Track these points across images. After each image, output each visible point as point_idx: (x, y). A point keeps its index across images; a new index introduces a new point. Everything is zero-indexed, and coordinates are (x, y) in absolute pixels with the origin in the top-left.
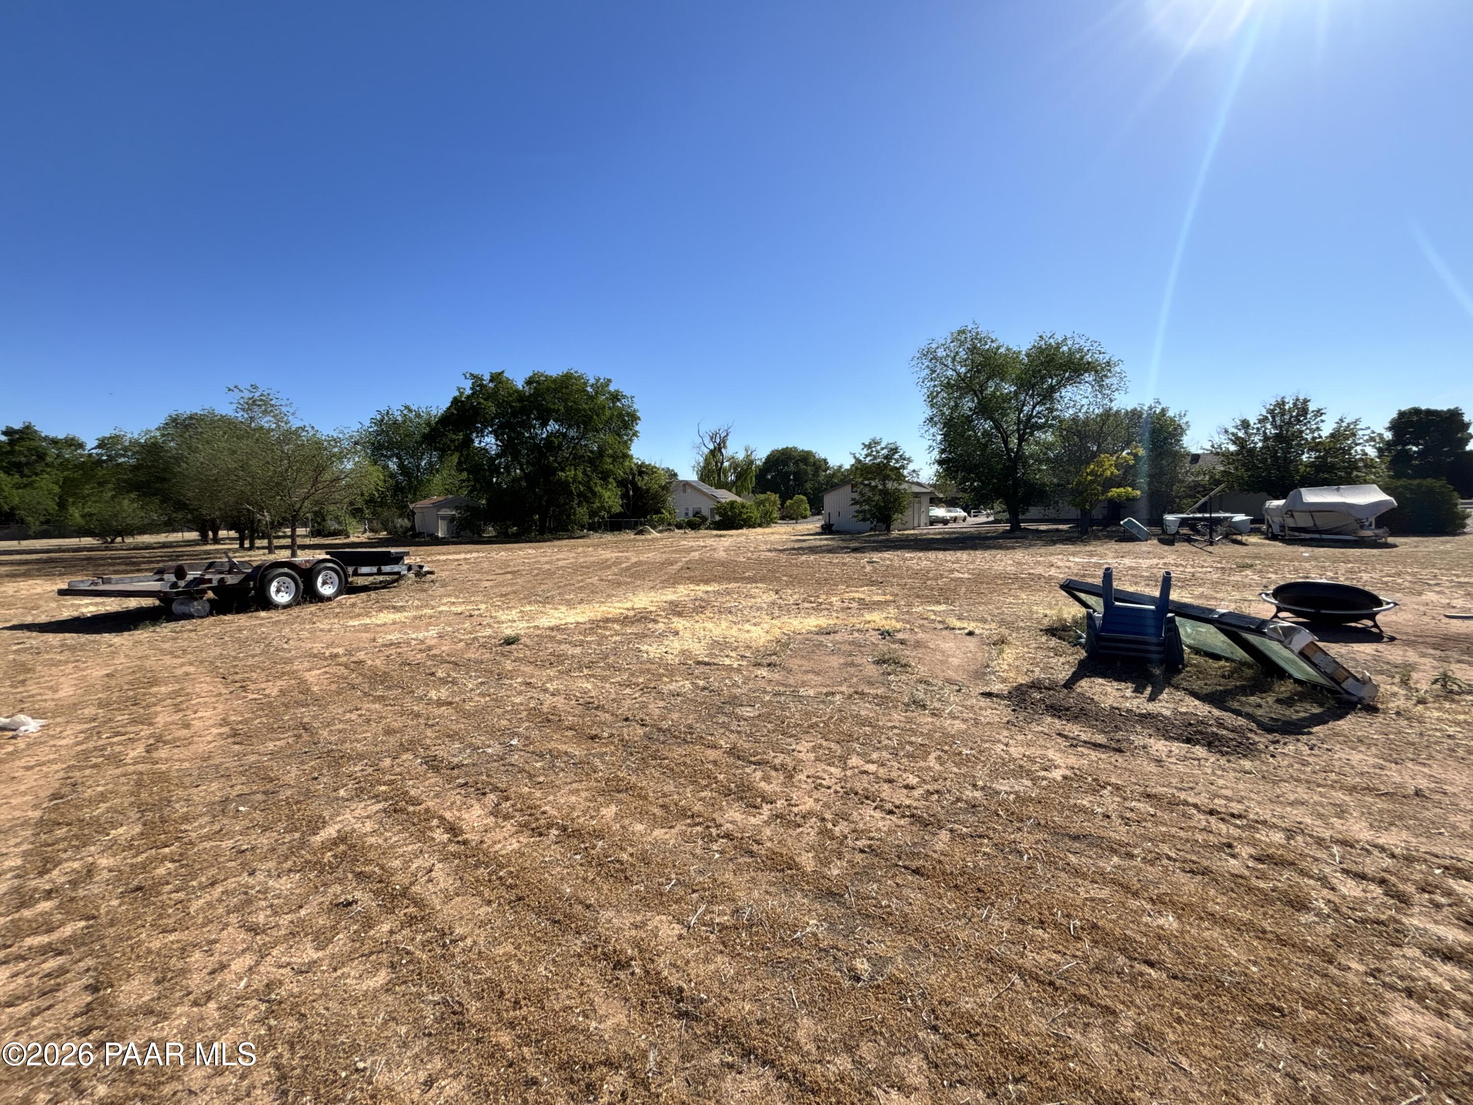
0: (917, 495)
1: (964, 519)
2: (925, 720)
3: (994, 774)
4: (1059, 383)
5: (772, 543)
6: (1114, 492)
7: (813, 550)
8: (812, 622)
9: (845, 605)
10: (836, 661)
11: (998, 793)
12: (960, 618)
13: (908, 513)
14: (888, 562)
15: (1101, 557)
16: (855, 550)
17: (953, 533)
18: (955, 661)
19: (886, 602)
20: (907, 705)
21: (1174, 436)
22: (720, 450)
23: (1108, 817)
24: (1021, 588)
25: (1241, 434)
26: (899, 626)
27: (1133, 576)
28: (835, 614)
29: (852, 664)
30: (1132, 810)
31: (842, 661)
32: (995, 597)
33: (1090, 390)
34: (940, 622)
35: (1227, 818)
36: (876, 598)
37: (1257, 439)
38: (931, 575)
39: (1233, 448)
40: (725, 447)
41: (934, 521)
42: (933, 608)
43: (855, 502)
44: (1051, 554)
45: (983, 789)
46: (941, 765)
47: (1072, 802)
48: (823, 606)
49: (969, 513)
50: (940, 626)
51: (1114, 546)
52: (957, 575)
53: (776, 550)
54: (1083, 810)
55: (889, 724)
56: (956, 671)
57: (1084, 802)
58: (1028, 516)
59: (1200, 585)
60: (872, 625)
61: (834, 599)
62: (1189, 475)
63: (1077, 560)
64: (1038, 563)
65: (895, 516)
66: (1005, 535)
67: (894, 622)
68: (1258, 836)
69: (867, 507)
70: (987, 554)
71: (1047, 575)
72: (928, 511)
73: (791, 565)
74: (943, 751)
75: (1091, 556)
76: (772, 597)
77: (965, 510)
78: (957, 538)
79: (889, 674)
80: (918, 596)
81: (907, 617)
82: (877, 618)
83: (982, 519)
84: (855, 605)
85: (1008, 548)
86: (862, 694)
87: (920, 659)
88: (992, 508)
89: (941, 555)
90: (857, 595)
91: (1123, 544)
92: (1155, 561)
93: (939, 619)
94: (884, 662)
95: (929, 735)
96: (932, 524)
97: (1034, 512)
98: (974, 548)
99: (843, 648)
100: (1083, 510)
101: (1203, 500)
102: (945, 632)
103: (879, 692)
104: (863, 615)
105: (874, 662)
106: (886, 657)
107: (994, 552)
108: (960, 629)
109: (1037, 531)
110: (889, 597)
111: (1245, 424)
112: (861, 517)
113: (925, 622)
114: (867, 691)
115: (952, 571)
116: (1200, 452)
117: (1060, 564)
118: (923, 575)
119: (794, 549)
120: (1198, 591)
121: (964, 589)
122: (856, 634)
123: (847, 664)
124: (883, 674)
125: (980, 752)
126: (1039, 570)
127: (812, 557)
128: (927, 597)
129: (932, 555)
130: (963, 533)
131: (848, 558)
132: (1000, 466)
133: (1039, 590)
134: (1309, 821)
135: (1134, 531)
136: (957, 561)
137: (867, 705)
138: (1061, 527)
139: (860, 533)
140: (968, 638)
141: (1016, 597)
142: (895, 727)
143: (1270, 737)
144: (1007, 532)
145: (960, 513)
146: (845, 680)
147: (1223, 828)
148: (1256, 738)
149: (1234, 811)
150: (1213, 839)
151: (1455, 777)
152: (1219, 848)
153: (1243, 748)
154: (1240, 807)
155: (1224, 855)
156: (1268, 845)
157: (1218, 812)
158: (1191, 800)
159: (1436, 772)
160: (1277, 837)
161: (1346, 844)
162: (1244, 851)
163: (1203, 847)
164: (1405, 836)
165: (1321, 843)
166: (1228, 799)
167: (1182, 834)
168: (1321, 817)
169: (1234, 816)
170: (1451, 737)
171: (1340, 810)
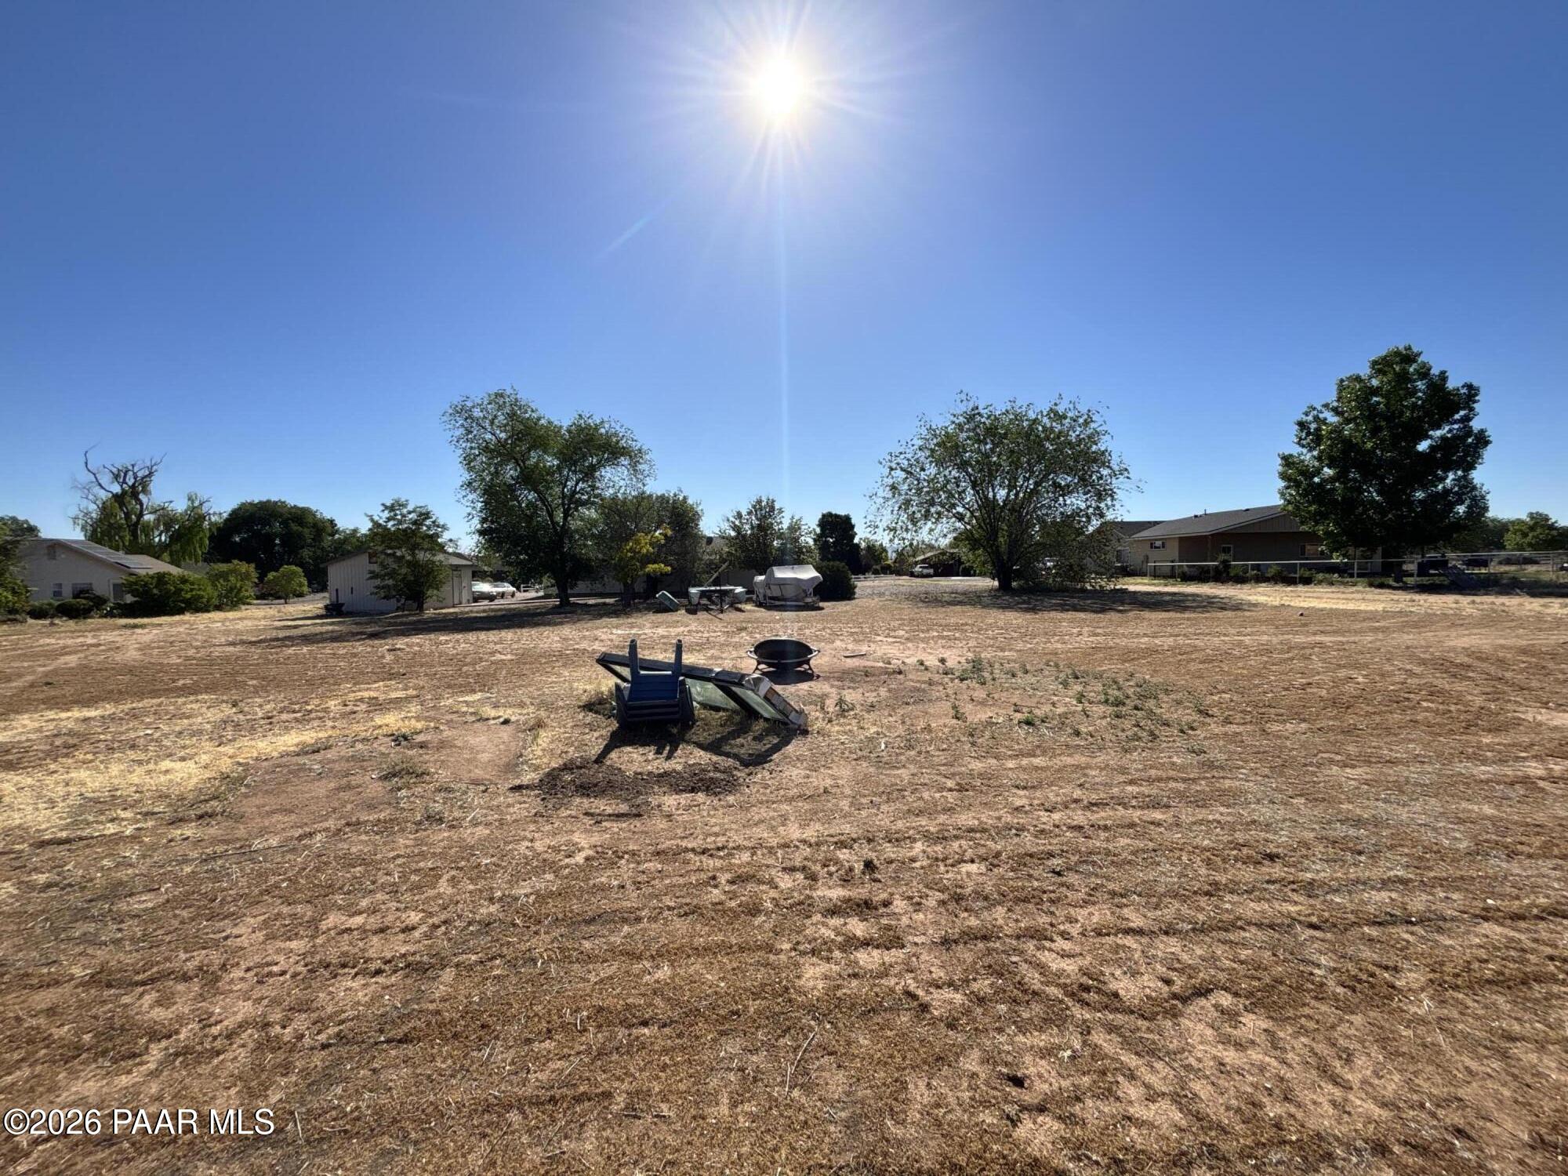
0: (456, 568)
1: (513, 595)
2: (440, 836)
3: (516, 878)
4: (599, 462)
5: (238, 633)
6: (651, 567)
7: (307, 639)
8: (290, 740)
9: (348, 709)
10: (322, 789)
11: (516, 899)
12: (496, 706)
13: (446, 588)
14: (416, 648)
15: (640, 627)
16: (374, 636)
17: (500, 610)
18: (484, 757)
19: (408, 699)
20: (420, 823)
21: (693, 521)
23: (623, 887)
24: (564, 665)
25: (737, 523)
26: (419, 725)
27: (664, 644)
28: (330, 724)
29: (349, 787)
30: (643, 872)
31: (332, 785)
32: (537, 677)
33: (626, 472)
34: (472, 714)
35: (714, 852)
36: (394, 695)
37: (747, 527)
38: (468, 660)
39: (733, 534)
41: (479, 597)
42: (467, 698)
43: (374, 576)
44: (597, 628)
45: (501, 899)
46: (453, 887)
47: (591, 882)
48: (313, 715)
49: (518, 589)
50: (473, 719)
51: (652, 617)
52: (499, 657)
53: (243, 642)
54: (603, 888)
55: (392, 854)
56: (484, 769)
57: (603, 879)
58: (576, 590)
59: (711, 648)
60: (385, 730)
61: (332, 703)
62: (706, 555)
63: (619, 632)
64: (584, 637)
65: (429, 593)
66: (555, 611)
67: (413, 721)
68: (733, 861)
69: (391, 582)
70: (534, 632)
71: (590, 649)
72: (471, 586)
73: (269, 662)
74: (458, 868)
75: (632, 627)
76: (228, 711)
77: (513, 586)
78: (503, 616)
79: (399, 789)
80: (449, 686)
81: (432, 713)
82: (391, 720)
83: (532, 594)
84: (363, 707)
85: (556, 624)
86: (358, 823)
87: (443, 761)
88: (540, 583)
89: (483, 635)
90: (366, 694)
91: (659, 615)
92: (682, 629)
93: (472, 710)
94: (394, 775)
95: (442, 856)
96: (476, 600)
97: (582, 586)
98: (521, 626)
99: (337, 767)
100: (626, 584)
101: (715, 575)
102: (478, 725)
103: (382, 816)
104: (372, 719)
105: (380, 778)
106: (397, 768)
107: (541, 629)
108: (494, 719)
109: (586, 605)
110: (411, 692)
111: (739, 515)
112: (383, 595)
113: (454, 717)
114: (363, 818)
115: (493, 653)
116: (712, 535)
117: (604, 637)
118: (458, 661)
119: (277, 639)
120: (710, 653)
121: (504, 672)
122: (359, 746)
123: (339, 789)
124: (391, 790)
125: (501, 858)
126: (584, 645)
127: (305, 649)
128: (461, 686)
129: (472, 636)
130: (510, 610)
131: (360, 647)
132: (547, 540)
133: (581, 666)
134: (766, 835)
135: (667, 603)
136: (500, 642)
137: (364, 837)
138: (608, 601)
139: (377, 614)
140: (503, 727)
141: (559, 675)
142: (399, 856)
143: (747, 770)
144: (556, 607)
145: (510, 588)
146: (334, 810)
147: (711, 863)
148: (739, 774)
149: (720, 845)
150: (703, 876)
151: (844, 772)
152: (706, 883)
153: (730, 785)
154: (724, 839)
155: (709, 889)
156: (740, 866)
157: (709, 850)
158: (690, 846)
159: (835, 771)
160: (746, 857)
161: (786, 846)
162: (723, 878)
163: (695, 887)
164: (818, 826)
165: (771, 851)
166: (716, 835)
167: (681, 881)
168: (773, 828)
169: (719, 849)
170: (843, 743)
171: (784, 820)
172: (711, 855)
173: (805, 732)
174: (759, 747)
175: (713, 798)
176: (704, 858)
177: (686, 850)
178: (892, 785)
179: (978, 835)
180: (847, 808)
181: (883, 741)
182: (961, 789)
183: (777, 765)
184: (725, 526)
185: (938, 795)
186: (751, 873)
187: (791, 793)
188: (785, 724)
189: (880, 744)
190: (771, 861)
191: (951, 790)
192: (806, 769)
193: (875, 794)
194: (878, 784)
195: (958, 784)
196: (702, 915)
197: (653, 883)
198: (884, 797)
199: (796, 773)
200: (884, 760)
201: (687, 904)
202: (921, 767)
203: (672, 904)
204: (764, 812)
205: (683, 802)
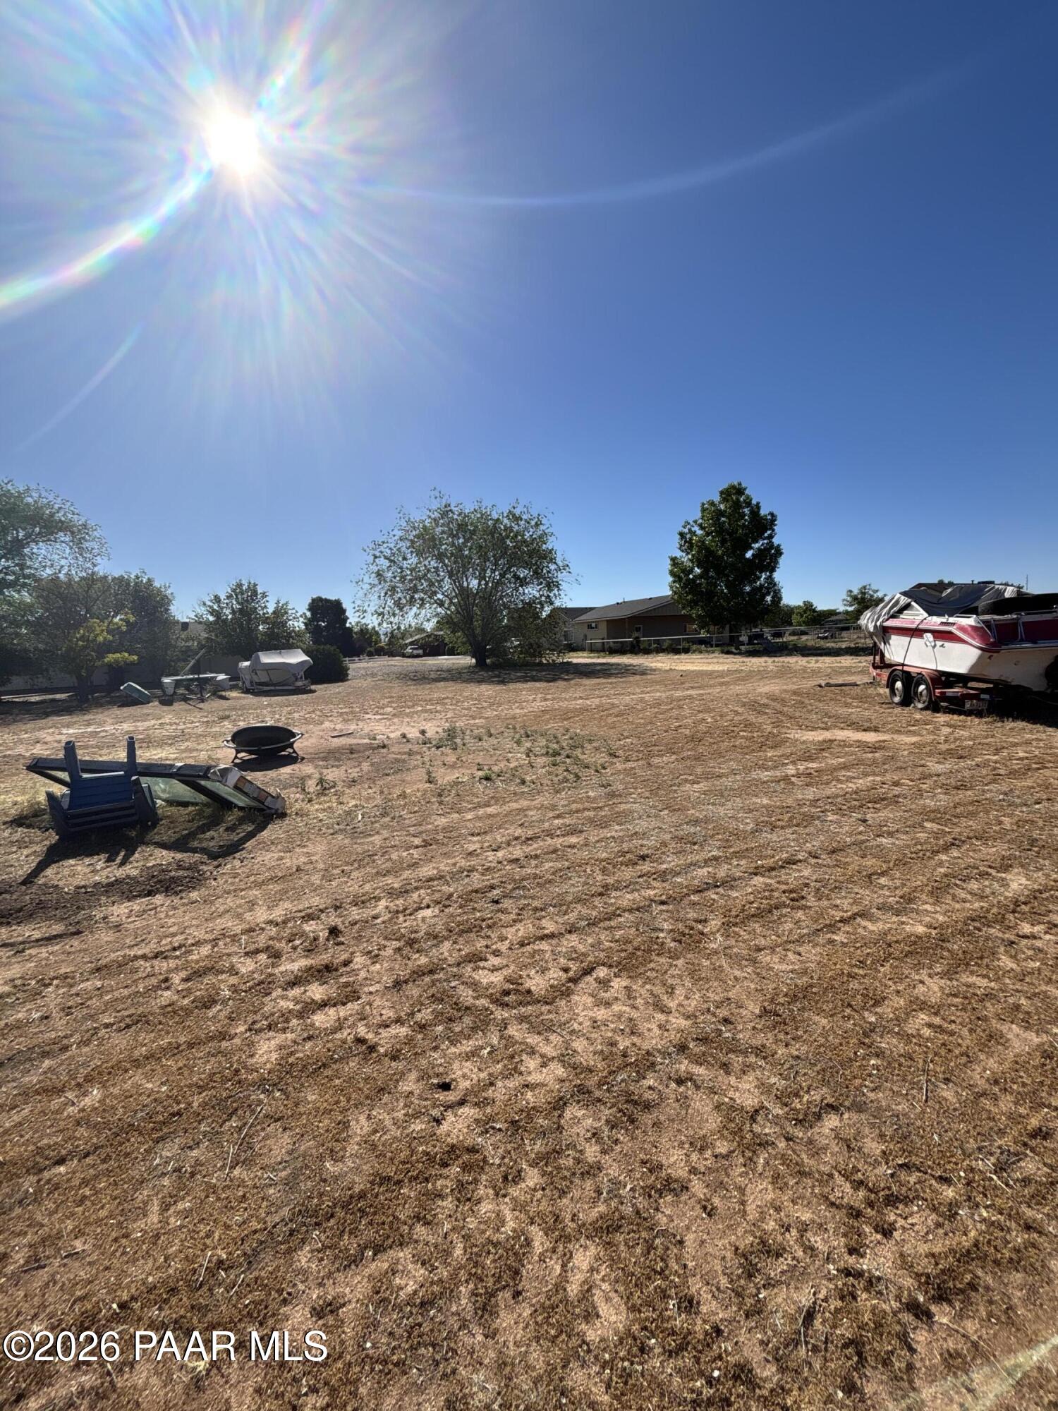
6: (111, 657)
15: (100, 724)
21: (162, 605)
23: (47, 1017)
25: (215, 607)
30: (77, 995)
35: (170, 953)
51: (114, 713)
54: (16, 1025)
57: (20, 1016)
59: (186, 740)
62: (182, 641)
63: (71, 731)
71: (27, 754)
91: (124, 709)
92: (152, 722)
97: (18, 682)
100: (80, 677)
101: (193, 663)
109: (26, 703)
116: (185, 620)
117: (49, 738)
120: (184, 745)
133: (12, 775)
134: (229, 925)
135: (135, 695)
138: (58, 696)
143: (215, 863)
147: (162, 966)
148: (205, 868)
149: (176, 945)
150: (154, 981)
151: (318, 848)
152: (157, 988)
153: (195, 880)
154: (182, 937)
155: (160, 992)
156: (197, 962)
157: (162, 953)
158: (140, 953)
159: (311, 848)
160: (205, 950)
161: (251, 930)
162: (176, 979)
163: (142, 995)
164: (287, 905)
165: (235, 938)
166: (174, 935)
167: (126, 992)
168: (239, 916)
169: (175, 949)
170: (321, 821)
171: (252, 904)
172: (165, 958)
173: (283, 815)
174: (232, 837)
175: (173, 898)
176: (156, 962)
177: (136, 958)
178: (364, 852)
179: (436, 882)
180: (318, 882)
181: (360, 812)
182: (426, 844)
183: (250, 852)
184: (202, 610)
185: (405, 854)
186: (209, 966)
187: (262, 878)
188: (263, 810)
189: (357, 816)
190: (235, 949)
191: (417, 847)
192: (280, 851)
193: (347, 864)
194: (351, 853)
195: (424, 841)
196: (147, 1022)
197: (89, 1003)
198: (356, 865)
199: (269, 857)
200: (358, 830)
201: (129, 1016)
202: (392, 832)
203: (112, 1020)
204: (230, 902)
205: (136, 908)
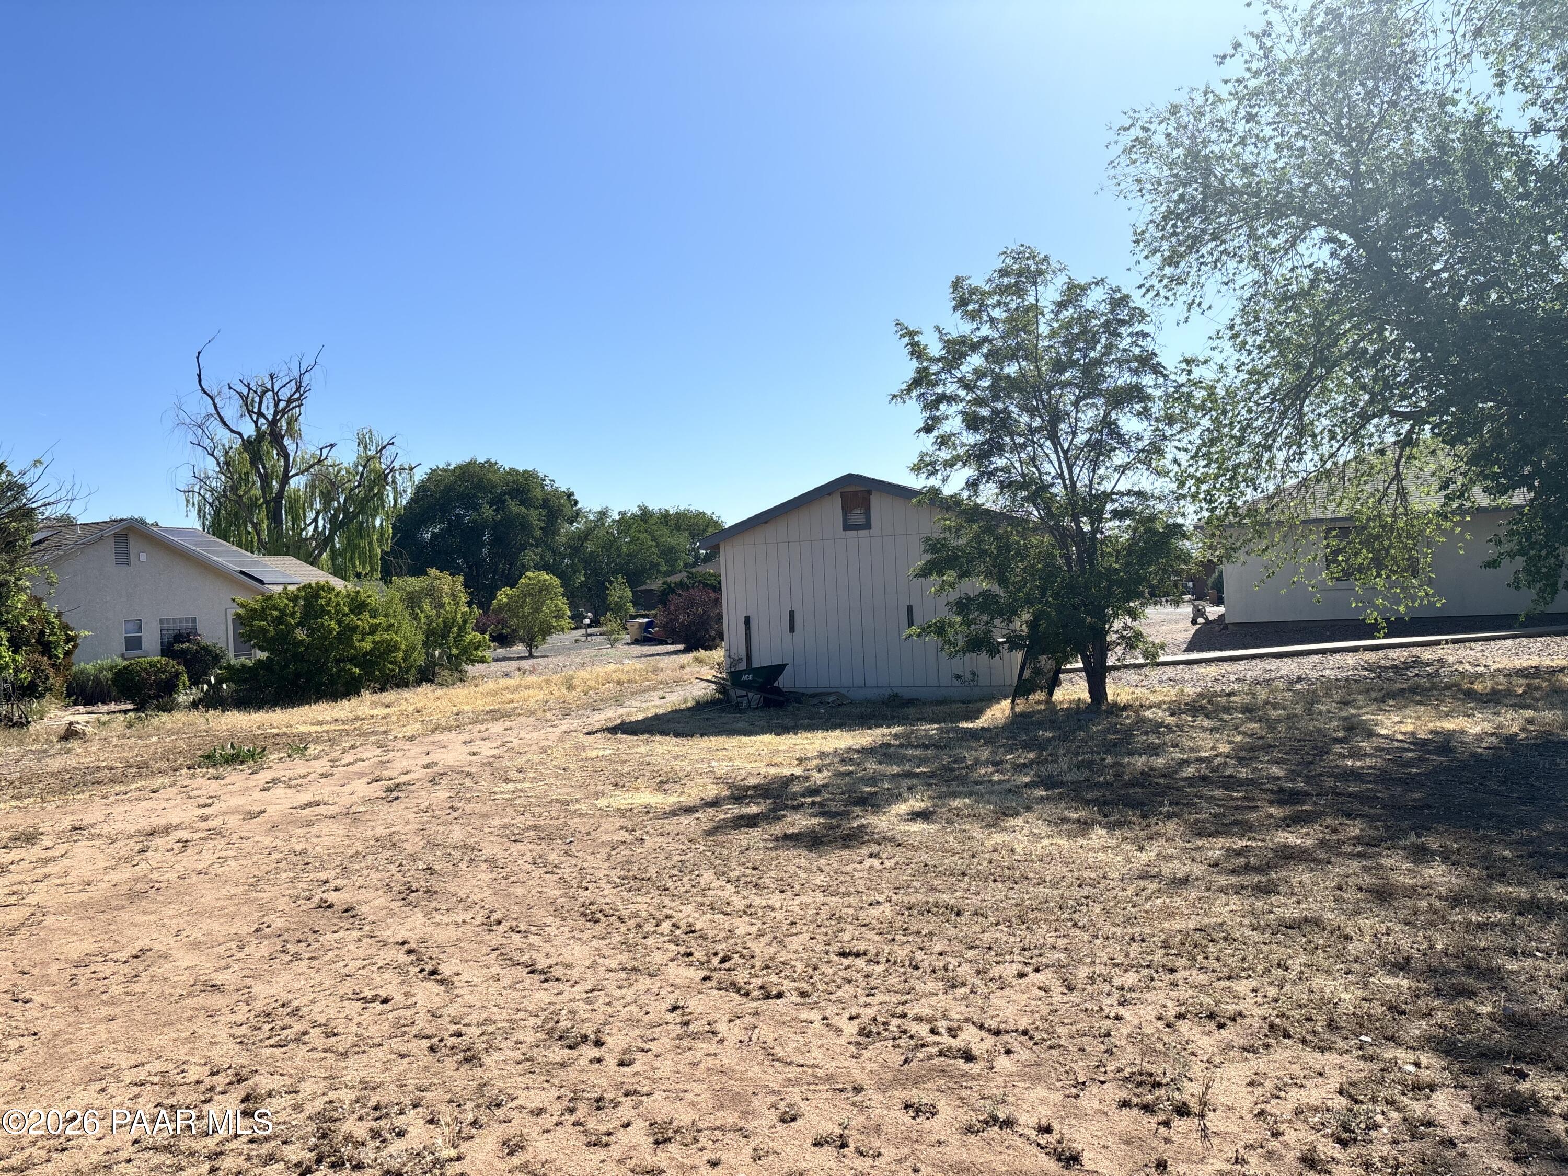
22: (277, 439)
40: (291, 432)
